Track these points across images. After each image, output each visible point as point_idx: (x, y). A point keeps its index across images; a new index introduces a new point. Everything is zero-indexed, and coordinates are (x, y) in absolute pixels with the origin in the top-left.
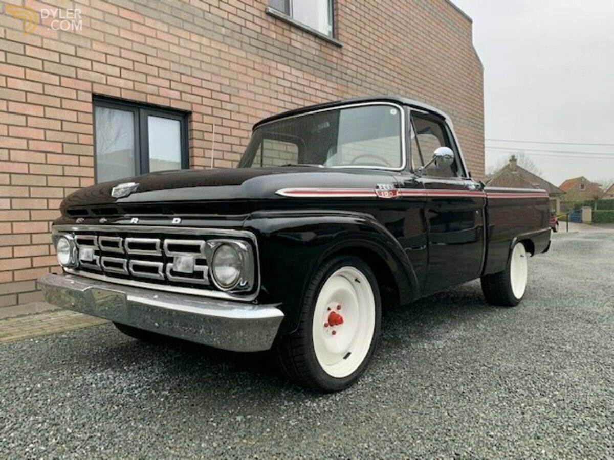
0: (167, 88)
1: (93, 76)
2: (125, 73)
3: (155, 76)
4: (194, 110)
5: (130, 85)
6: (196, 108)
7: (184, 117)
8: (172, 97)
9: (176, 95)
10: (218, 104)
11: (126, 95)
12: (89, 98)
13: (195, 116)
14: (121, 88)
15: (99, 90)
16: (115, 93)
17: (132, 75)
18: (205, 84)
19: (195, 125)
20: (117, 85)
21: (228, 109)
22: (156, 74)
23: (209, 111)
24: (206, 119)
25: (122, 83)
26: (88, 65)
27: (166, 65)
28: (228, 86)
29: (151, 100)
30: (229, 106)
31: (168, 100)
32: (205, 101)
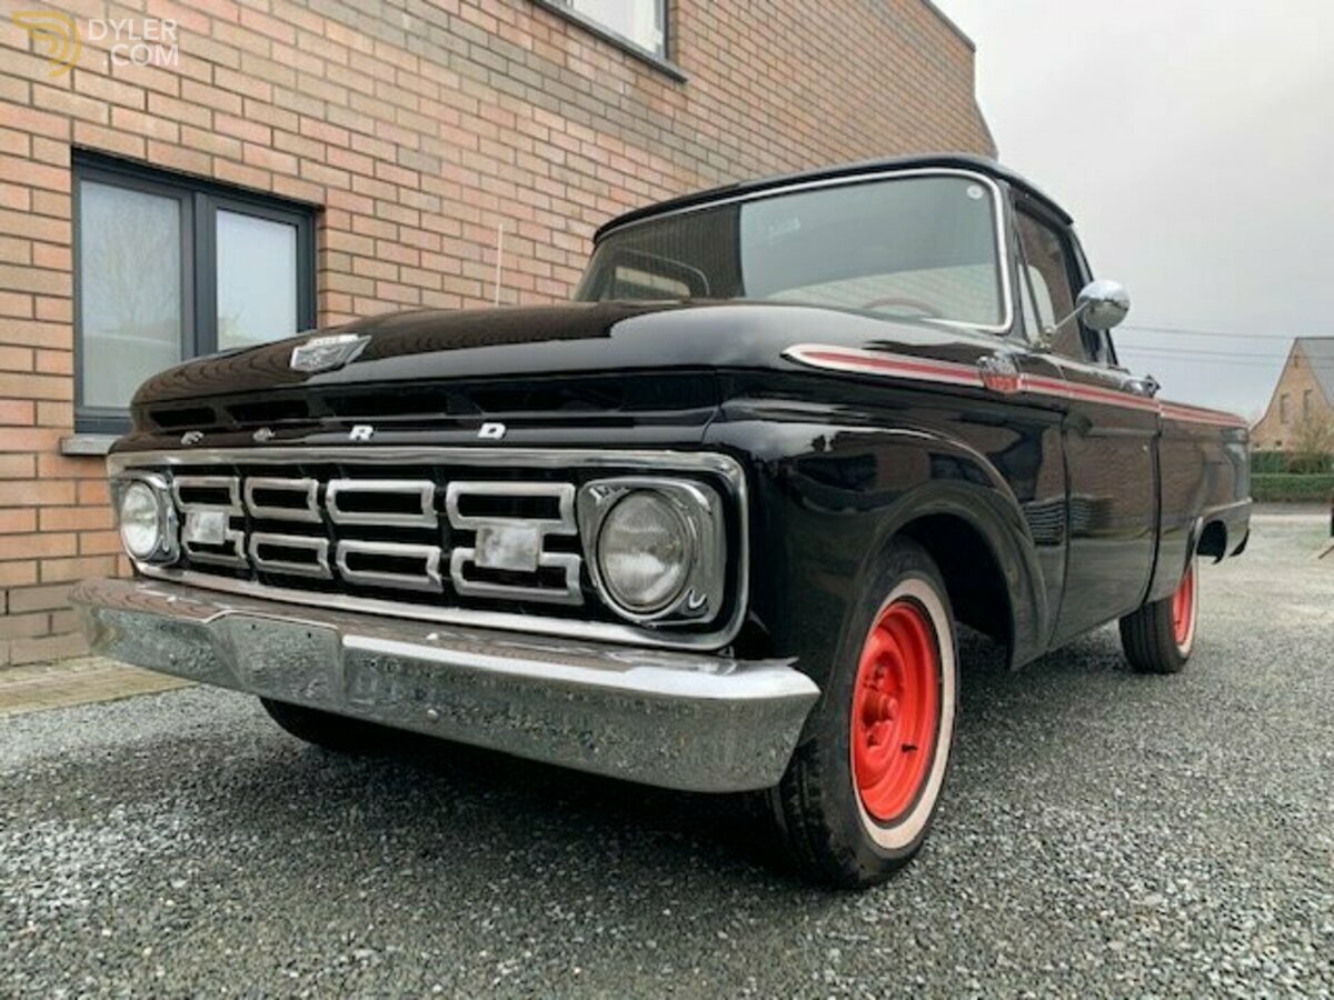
0: (265, 146)
1: (76, 104)
2: (156, 104)
3: (234, 116)
4: (331, 202)
5: (171, 131)
6: (334, 199)
7: (305, 216)
8: (276, 169)
9: (289, 164)
10: (391, 193)
11: (159, 157)
12: (64, 156)
13: (331, 217)
14: (146, 138)
15: (89, 138)
16: (133, 149)
17: (175, 110)
18: (358, 143)
19: (332, 239)
20: (138, 130)
21: (415, 204)
22: (238, 111)
23: (367, 207)
24: (361, 225)
25: (149, 125)
26: (61, 76)
27: (264, 91)
28: (416, 151)
29: (224, 172)
30: (416, 200)
31: (267, 176)
32: (360, 184)
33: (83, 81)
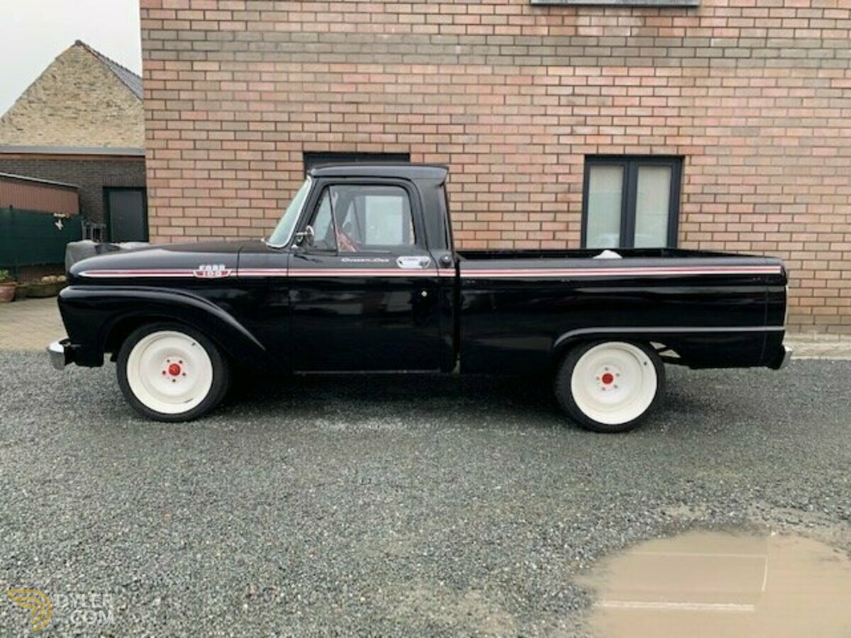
0: (380, 133)
1: (304, 136)
2: (334, 128)
3: (366, 123)
4: (413, 150)
5: (339, 137)
6: (415, 148)
7: (402, 157)
8: (385, 141)
9: (392, 138)
10: (446, 139)
11: (335, 148)
12: (300, 156)
13: (413, 158)
14: (330, 142)
15: (308, 148)
16: (324, 148)
17: (342, 128)
18: (428, 119)
20: (326, 140)
21: (461, 142)
22: (369, 121)
23: (433, 149)
24: (428, 159)
25: (331, 137)
26: (299, 127)
27: (380, 109)
28: (462, 115)
29: (361, 148)
30: (462, 139)
32: (428, 138)
33: (307, 127)
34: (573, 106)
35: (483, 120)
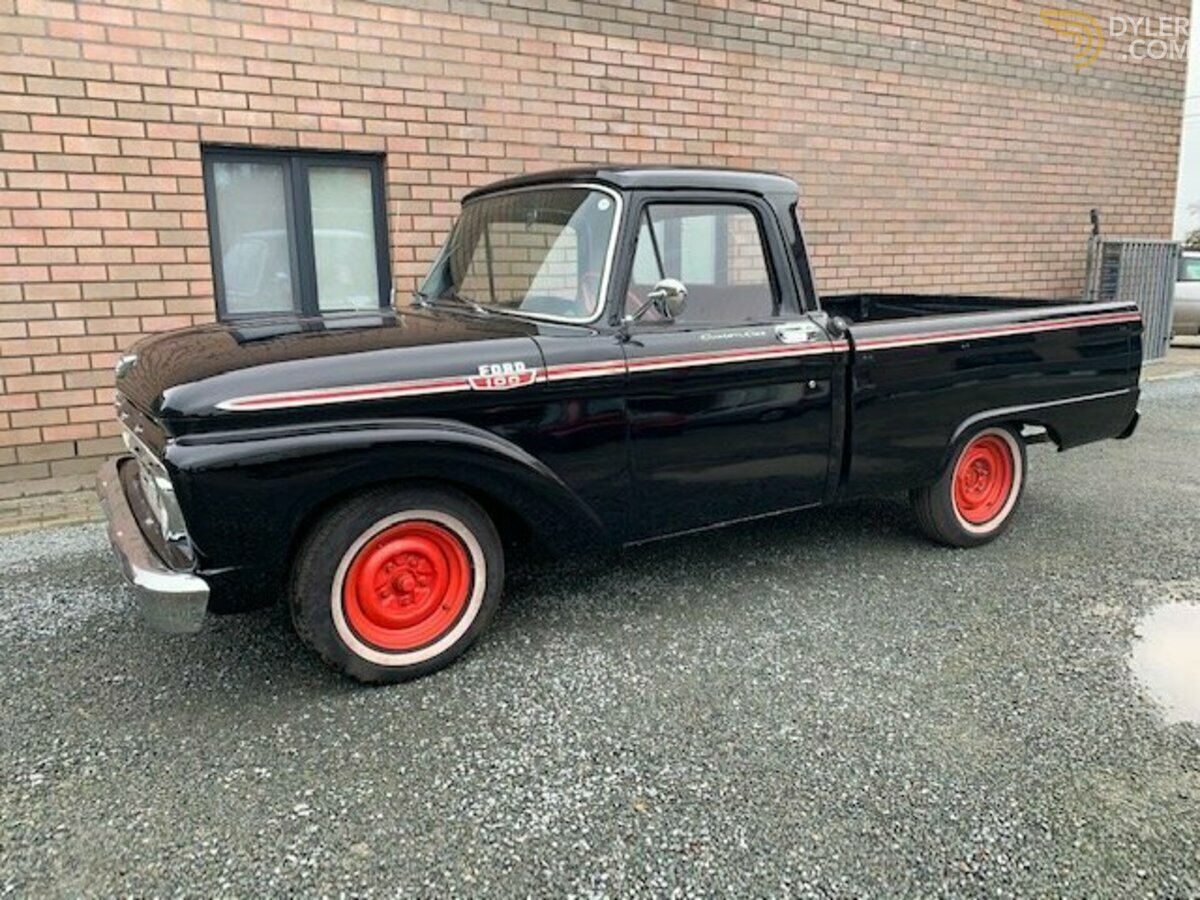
0: (336, 116)
1: (200, 114)
2: (255, 102)
3: (311, 98)
4: (391, 147)
5: (266, 119)
6: (393, 145)
8: (345, 130)
9: (355, 126)
10: (441, 131)
11: (259, 139)
12: (196, 152)
13: (391, 160)
14: (249, 128)
15: (209, 136)
16: (241, 137)
17: (268, 103)
18: (411, 98)
19: (392, 176)
21: (461, 136)
22: (314, 94)
23: (421, 146)
24: (415, 161)
25: (251, 118)
26: (189, 96)
27: (332, 75)
28: (463, 94)
29: (306, 141)
30: (463, 132)
32: (414, 129)
33: (204, 97)
34: (608, 93)
35: (491, 104)
